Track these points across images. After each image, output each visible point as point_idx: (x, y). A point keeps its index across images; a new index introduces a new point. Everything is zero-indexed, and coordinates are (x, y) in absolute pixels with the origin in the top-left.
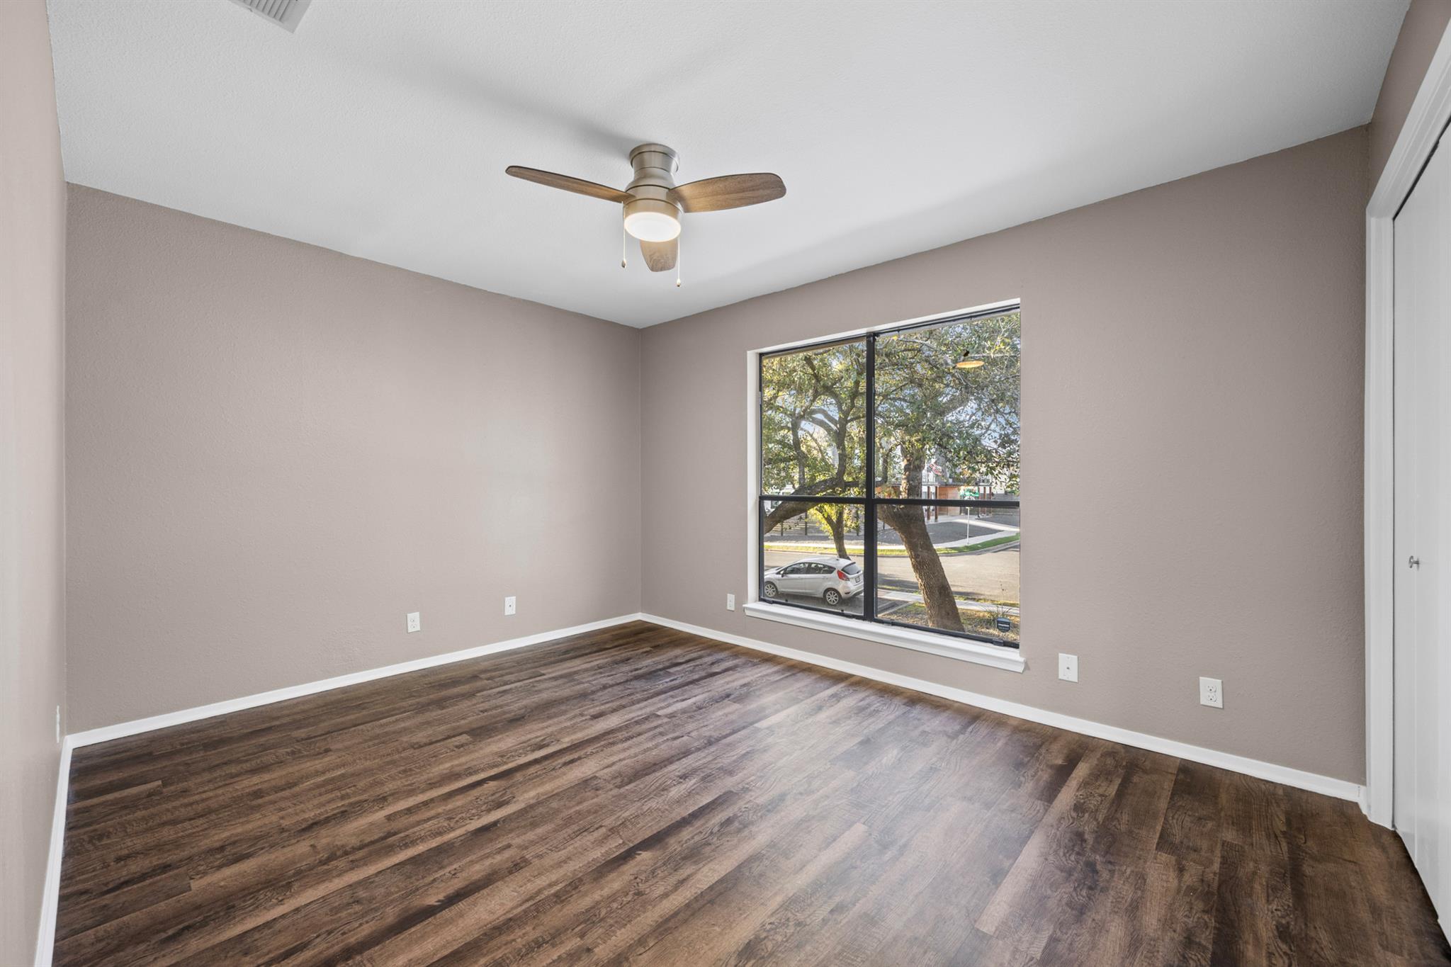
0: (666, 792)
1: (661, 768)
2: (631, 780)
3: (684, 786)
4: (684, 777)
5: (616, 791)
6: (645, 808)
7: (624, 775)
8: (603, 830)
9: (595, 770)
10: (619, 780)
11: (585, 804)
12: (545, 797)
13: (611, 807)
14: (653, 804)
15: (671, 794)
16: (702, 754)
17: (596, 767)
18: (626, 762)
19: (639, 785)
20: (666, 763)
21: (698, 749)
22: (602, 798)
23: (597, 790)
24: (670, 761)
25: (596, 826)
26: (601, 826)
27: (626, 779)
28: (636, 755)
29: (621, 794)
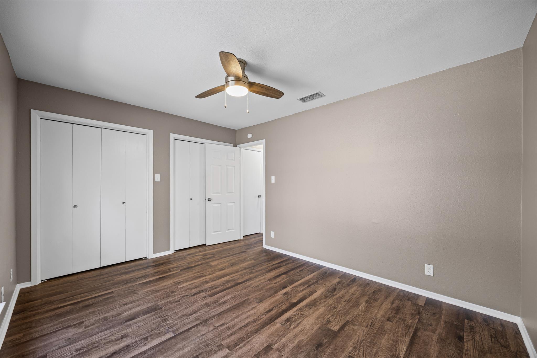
0: (232, 297)
1: (232, 307)
2: (244, 302)
3: (226, 299)
4: (224, 302)
5: (250, 297)
6: (239, 292)
7: (247, 304)
8: (251, 287)
9: (259, 306)
10: (249, 302)
11: (259, 293)
12: (273, 296)
13: (250, 292)
14: (237, 293)
15: (231, 296)
16: (213, 314)
17: (259, 308)
18: (247, 310)
19: (241, 300)
20: (230, 309)
21: (214, 317)
22: (253, 295)
23: (256, 298)
24: (229, 310)
25: (254, 287)
26: (252, 287)
27: (246, 302)
28: (243, 314)
29: (247, 296)
